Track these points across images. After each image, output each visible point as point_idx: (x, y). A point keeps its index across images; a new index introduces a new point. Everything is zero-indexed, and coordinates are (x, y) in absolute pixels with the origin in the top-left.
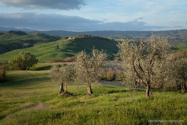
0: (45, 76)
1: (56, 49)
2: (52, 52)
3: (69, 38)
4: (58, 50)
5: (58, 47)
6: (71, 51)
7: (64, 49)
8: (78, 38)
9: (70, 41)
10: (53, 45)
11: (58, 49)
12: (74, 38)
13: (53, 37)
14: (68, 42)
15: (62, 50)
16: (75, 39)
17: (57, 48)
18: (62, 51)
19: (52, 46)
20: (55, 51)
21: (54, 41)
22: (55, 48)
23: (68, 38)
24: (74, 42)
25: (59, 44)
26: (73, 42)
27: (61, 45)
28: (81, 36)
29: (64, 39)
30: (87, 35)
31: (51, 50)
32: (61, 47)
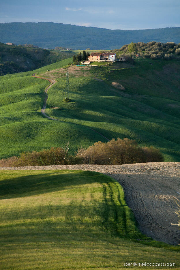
0: (9, 223)
1: (34, 104)
2: (15, 119)
3: (90, 58)
4: (43, 111)
5: (42, 95)
6: (101, 115)
7: (67, 105)
8: (130, 60)
9: (95, 69)
10: (21, 86)
11: (43, 105)
12: (112, 58)
13: (18, 52)
14: (87, 77)
15: (61, 110)
16: (118, 62)
17: (39, 99)
18: (61, 112)
19: (17, 92)
20: (30, 115)
21: (22, 70)
22: (31, 100)
23: (84, 57)
24: (111, 76)
25: (49, 82)
26: (107, 75)
27: (55, 88)
28: (144, 47)
29: (71, 60)
30: (172, 46)
31: (11, 110)
32: (58, 98)
